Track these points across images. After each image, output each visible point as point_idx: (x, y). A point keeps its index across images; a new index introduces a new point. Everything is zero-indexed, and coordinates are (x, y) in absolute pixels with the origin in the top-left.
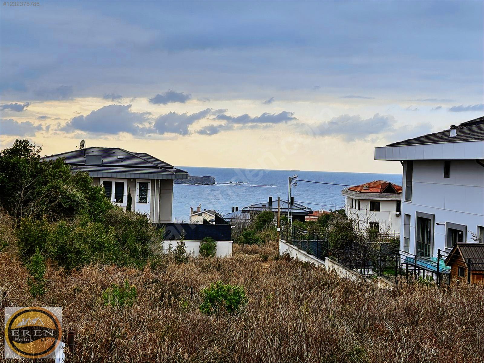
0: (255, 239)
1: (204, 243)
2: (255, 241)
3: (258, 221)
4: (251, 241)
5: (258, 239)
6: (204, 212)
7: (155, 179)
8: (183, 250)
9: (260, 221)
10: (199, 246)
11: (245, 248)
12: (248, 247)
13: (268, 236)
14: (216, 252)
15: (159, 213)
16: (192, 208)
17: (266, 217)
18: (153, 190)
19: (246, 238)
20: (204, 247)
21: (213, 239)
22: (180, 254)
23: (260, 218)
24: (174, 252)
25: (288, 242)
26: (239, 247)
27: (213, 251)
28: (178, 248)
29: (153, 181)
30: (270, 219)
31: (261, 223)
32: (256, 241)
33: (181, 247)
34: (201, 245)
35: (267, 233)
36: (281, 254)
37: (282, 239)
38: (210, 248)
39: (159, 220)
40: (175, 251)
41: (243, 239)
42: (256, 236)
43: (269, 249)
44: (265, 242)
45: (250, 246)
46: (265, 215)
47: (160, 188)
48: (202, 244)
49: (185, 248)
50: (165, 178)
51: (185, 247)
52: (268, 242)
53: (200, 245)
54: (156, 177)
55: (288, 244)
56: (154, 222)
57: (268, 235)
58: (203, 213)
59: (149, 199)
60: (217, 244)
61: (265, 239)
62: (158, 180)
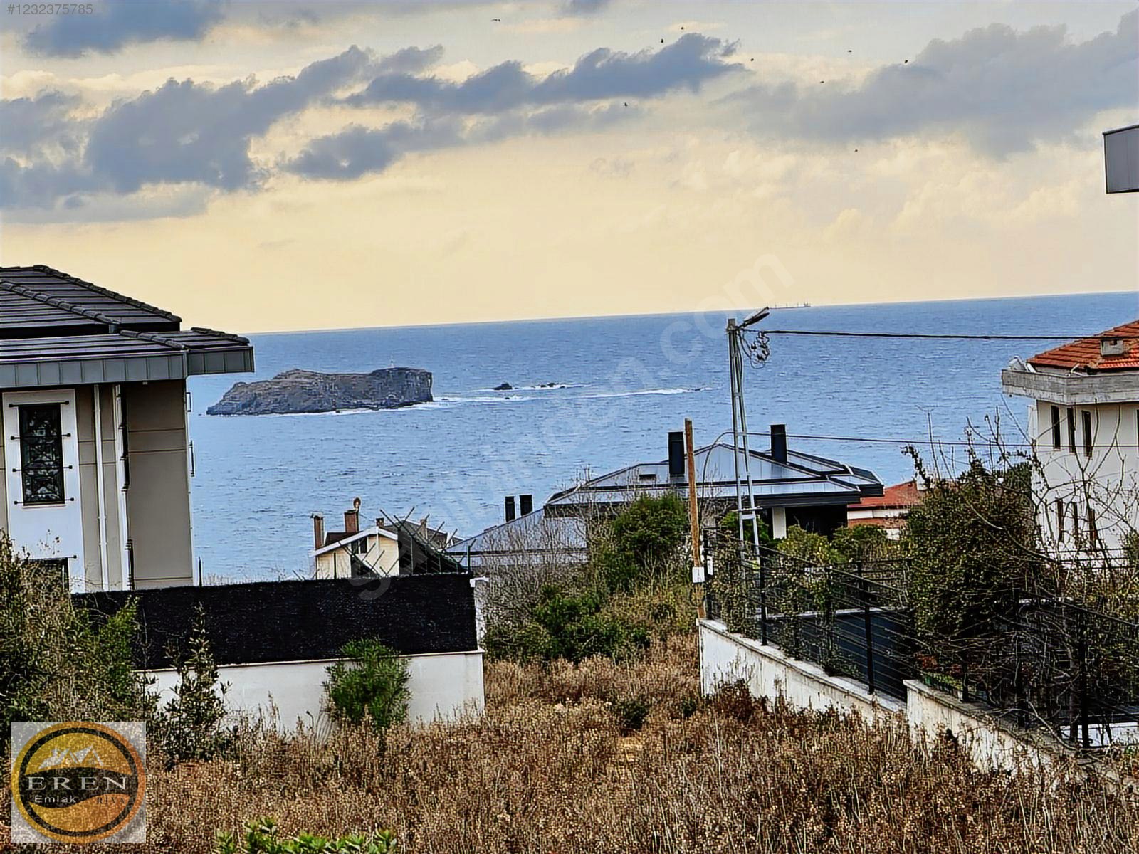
0: (596, 631)
1: (348, 666)
2: (598, 639)
3: (613, 547)
4: (582, 640)
5: (614, 629)
6: (377, 530)
7: (91, 386)
8: (210, 706)
9: (622, 550)
10: (326, 685)
11: (551, 681)
12: (568, 673)
13: (661, 613)
14: (405, 707)
15: (130, 544)
16: (317, 518)
17: (648, 527)
18: (87, 441)
19: (556, 630)
20: (349, 685)
21: (388, 645)
22: (198, 722)
23: (620, 532)
24: (168, 715)
25: (738, 626)
26: (520, 673)
27: (391, 701)
28: (182, 693)
29: (84, 393)
30: (666, 532)
31: (628, 558)
32: (604, 642)
33: (198, 688)
34: (334, 679)
35: (656, 601)
36: (708, 690)
37: (710, 618)
38: (379, 689)
39: (131, 580)
40: (172, 708)
41: (545, 637)
42: (602, 620)
43: (662, 670)
44: (647, 644)
45: (576, 667)
46: (644, 517)
47: (123, 426)
48: (337, 673)
49: (219, 694)
50: (137, 373)
51: (216, 687)
52: (663, 640)
53: (327, 678)
54: (94, 376)
55: (737, 636)
56: (106, 589)
57: (660, 607)
58: (371, 536)
59: (72, 480)
60: (409, 670)
61: (647, 628)
62: (106, 389)
